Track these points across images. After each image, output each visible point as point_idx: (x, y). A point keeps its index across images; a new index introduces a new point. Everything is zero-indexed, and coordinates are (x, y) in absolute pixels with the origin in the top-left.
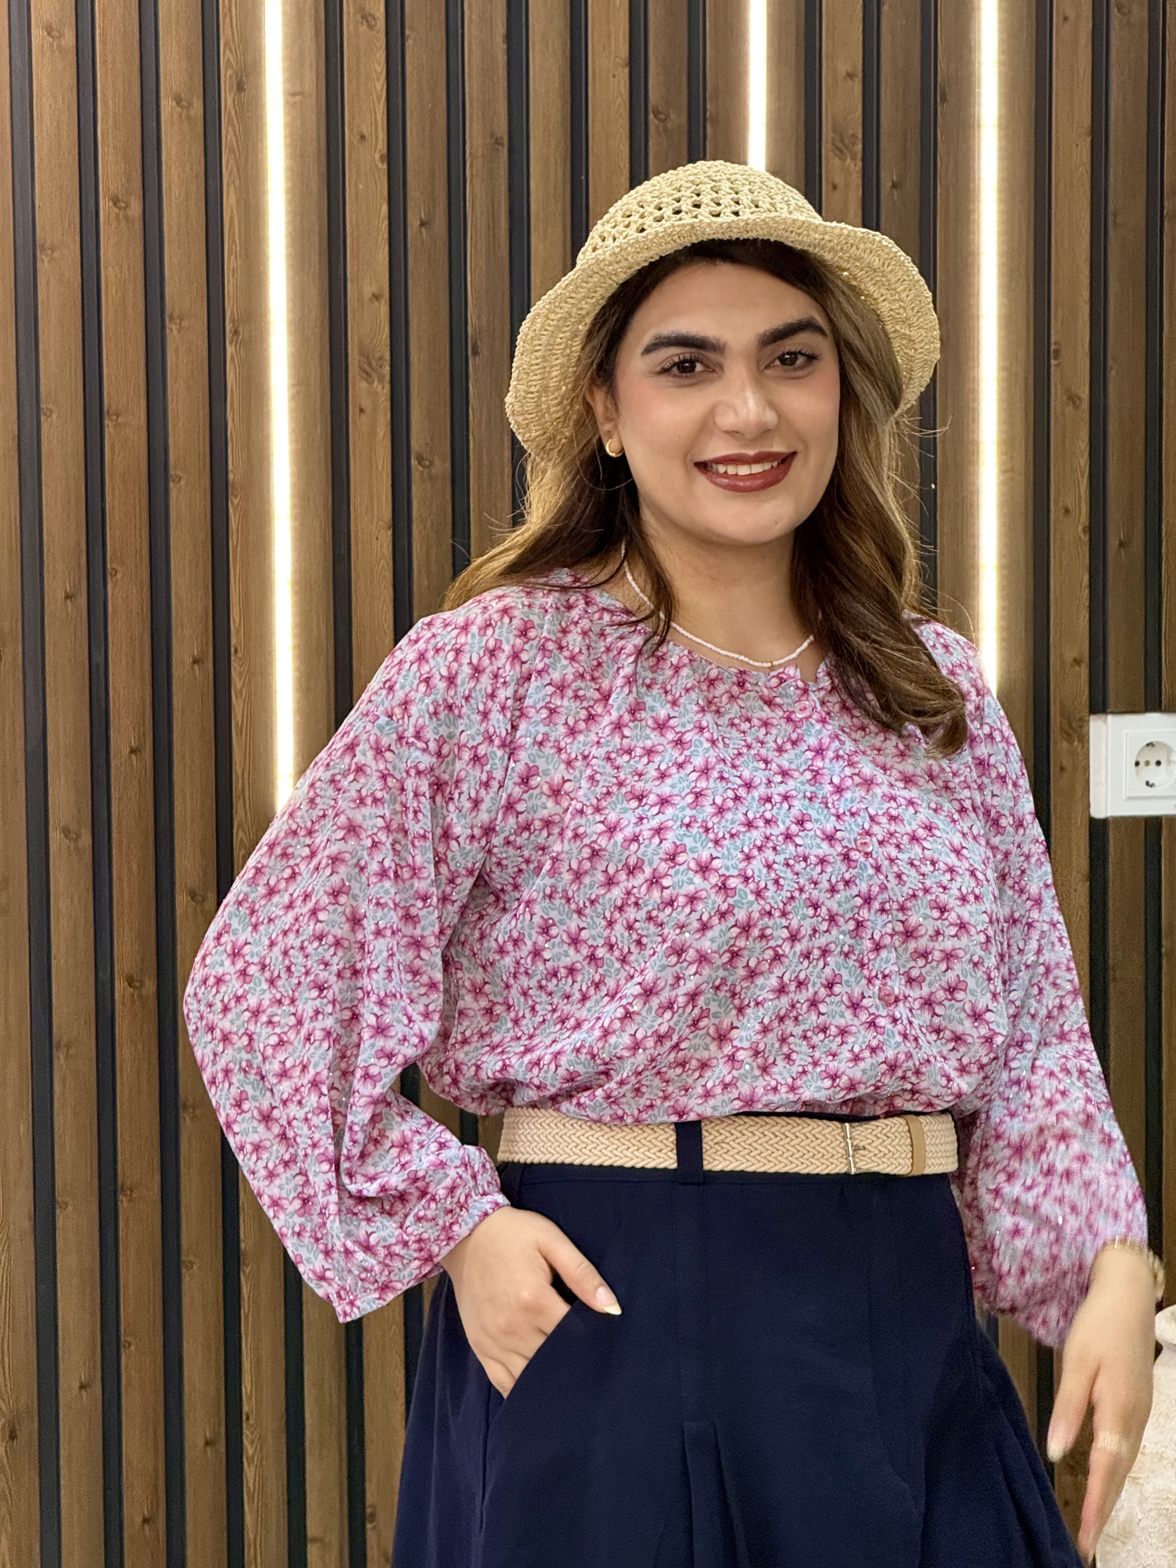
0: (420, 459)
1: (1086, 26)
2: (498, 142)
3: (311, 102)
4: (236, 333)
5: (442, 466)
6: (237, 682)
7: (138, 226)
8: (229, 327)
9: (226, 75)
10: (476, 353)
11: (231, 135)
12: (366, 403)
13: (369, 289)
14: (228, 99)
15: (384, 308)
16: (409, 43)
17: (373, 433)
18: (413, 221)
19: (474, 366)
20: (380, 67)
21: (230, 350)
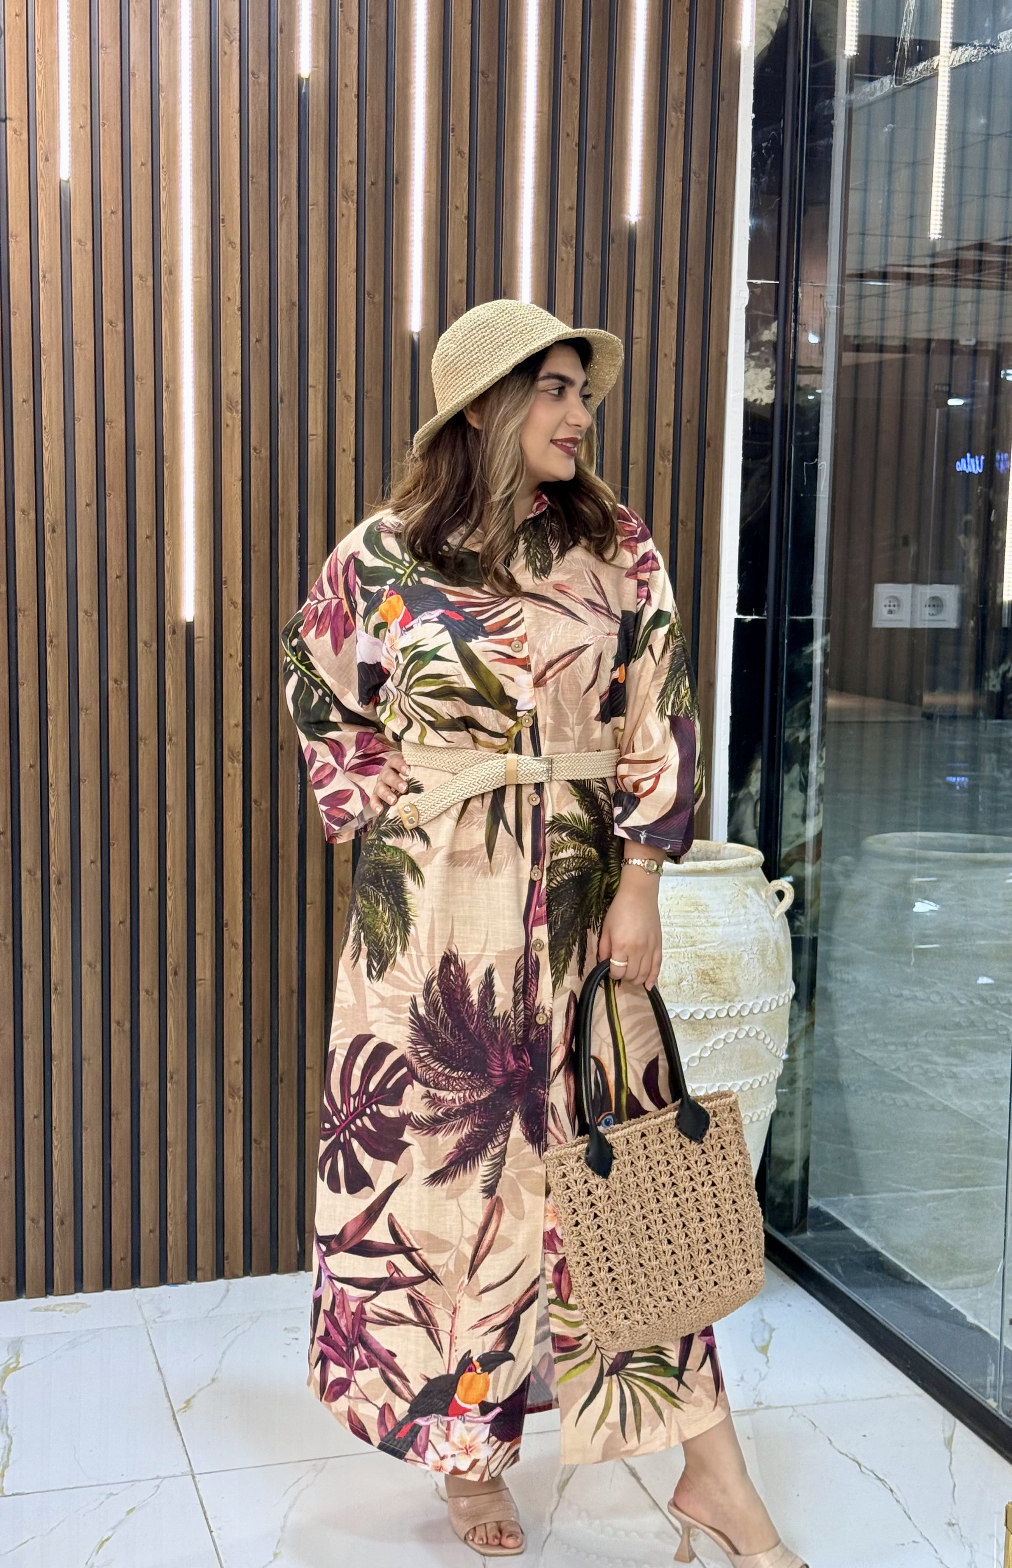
0: (255, 449)
1: (572, 264)
2: (293, 304)
3: (205, 281)
4: (168, 387)
5: (265, 453)
6: (167, 548)
7: (122, 335)
8: (164, 384)
9: (164, 267)
10: (282, 401)
11: (166, 295)
12: (230, 422)
13: (231, 370)
14: (164, 278)
15: (238, 379)
16: (251, 256)
17: (233, 436)
18: (253, 340)
19: (282, 409)
20: (238, 267)
21: (165, 395)
